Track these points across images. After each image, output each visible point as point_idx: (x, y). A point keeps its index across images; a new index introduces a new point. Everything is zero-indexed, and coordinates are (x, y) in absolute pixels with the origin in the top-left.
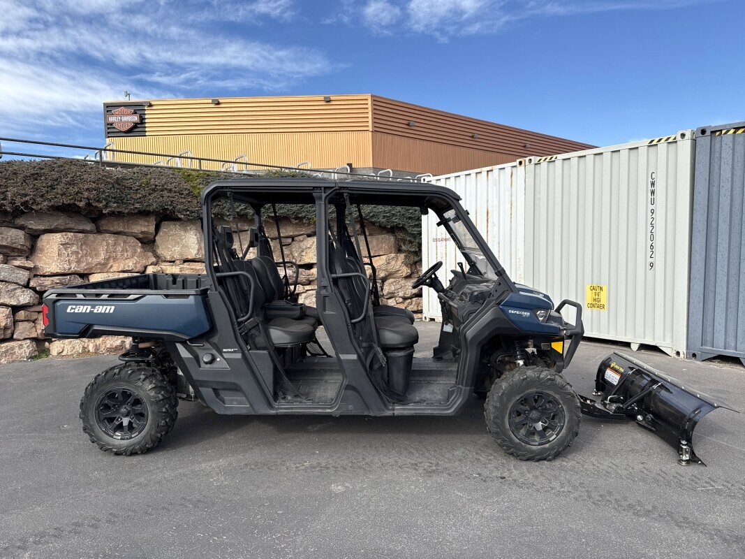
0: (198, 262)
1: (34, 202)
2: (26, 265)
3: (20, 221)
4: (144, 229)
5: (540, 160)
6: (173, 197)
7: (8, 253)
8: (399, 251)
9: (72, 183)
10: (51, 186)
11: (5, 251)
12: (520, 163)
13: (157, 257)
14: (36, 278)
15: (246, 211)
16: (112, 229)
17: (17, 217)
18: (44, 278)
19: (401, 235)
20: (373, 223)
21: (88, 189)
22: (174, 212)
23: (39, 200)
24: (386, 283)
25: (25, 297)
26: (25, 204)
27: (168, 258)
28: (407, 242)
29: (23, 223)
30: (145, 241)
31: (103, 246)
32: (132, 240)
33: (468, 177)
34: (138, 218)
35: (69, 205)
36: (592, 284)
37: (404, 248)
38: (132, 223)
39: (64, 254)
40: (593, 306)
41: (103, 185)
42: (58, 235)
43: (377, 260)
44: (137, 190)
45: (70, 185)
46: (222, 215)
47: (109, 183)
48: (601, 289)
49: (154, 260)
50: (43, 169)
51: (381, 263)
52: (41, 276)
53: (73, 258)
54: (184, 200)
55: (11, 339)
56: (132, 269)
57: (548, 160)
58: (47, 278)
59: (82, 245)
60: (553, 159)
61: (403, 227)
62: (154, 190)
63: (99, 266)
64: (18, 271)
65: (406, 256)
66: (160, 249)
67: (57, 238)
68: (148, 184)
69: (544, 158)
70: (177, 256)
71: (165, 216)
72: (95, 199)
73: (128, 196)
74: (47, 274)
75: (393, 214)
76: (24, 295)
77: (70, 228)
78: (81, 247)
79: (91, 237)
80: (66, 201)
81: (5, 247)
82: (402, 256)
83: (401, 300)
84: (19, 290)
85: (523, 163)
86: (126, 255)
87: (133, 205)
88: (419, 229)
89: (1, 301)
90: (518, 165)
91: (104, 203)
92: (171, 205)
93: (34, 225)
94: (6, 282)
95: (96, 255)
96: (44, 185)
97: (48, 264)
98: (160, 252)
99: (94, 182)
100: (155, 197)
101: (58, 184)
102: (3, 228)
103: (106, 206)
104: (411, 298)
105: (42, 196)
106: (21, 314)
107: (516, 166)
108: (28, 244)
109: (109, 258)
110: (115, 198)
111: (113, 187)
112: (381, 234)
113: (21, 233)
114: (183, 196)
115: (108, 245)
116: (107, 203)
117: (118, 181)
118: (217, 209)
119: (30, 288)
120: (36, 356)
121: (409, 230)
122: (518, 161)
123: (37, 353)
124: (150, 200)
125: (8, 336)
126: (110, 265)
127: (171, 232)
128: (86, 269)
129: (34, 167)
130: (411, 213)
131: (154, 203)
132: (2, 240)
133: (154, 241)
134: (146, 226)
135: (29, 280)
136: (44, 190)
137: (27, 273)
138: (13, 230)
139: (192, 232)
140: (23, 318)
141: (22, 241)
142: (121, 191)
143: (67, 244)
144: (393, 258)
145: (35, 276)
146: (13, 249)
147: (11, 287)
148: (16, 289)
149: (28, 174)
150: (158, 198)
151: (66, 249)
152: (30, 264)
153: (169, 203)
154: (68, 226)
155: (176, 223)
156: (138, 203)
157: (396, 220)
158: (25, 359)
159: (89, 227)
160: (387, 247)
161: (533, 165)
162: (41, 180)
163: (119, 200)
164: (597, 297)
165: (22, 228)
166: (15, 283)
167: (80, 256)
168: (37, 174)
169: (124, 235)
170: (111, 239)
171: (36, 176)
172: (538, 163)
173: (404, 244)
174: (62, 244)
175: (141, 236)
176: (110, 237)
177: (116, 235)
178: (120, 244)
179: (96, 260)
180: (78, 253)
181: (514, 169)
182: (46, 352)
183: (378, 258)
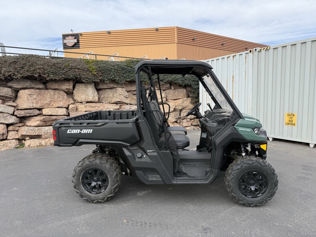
0: (93, 103)
1: (14, 75)
2: (13, 105)
3: (9, 84)
4: (68, 87)
5: (261, 49)
6: (80, 72)
7: (4, 99)
8: (188, 97)
9: (32, 65)
10: (22, 67)
11: (3, 98)
12: (250, 51)
13: (74, 100)
14: (17, 111)
15: (115, 78)
16: (52, 87)
17: (8, 82)
18: (21, 111)
19: (189, 89)
20: (176, 84)
21: (39, 68)
22: (81, 79)
23: (16, 73)
24: (182, 112)
25: (12, 120)
26: (10, 76)
27: (79, 101)
28: (192, 93)
29: (11, 85)
30: (69, 93)
31: (48, 96)
32: (62, 93)
33: (223, 59)
34: (65, 82)
35: (31, 76)
36: (289, 113)
37: (190, 95)
38: (62, 85)
39: (30, 99)
40: (289, 124)
41: (47, 66)
42: (27, 90)
43: (178, 101)
44: (63, 69)
45: (31, 66)
46: (104, 80)
47: (50, 65)
48: (294, 115)
49: (73, 102)
50: (19, 59)
51: (180, 102)
52: (20, 110)
53: (34, 101)
54: (85, 73)
55: (6, 139)
56: (62, 106)
57: (265, 49)
58: (23, 111)
59: (38, 95)
60: (268, 49)
61: (190, 85)
62: (71, 69)
63: (47, 105)
64: (9, 108)
65: (192, 99)
66: (75, 97)
67: (27, 91)
68: (68, 65)
69: (263, 48)
70: (83, 100)
71: (77, 81)
72: (42, 73)
73: (59, 72)
74: (23, 109)
75: (186, 79)
76: (11, 119)
77: (33, 87)
78: (38, 96)
79: (43, 91)
80: (29, 74)
81: (3, 96)
82: (189, 99)
83: (189, 120)
84: (9, 116)
85: (252, 51)
86: (59, 100)
87: (61, 76)
88: (198, 86)
89: (1, 122)
90: (249, 53)
91: (47, 75)
92: (79, 76)
93: (16, 85)
94: (3, 112)
95: (45, 100)
96: (19, 66)
97: (23, 104)
98: (75, 98)
99: (42, 65)
100: (72, 72)
101: (25, 66)
102: (1, 87)
103: (48, 76)
104: (193, 119)
105: (18, 72)
106: (11, 128)
107: (248, 53)
108: (14, 95)
109: (51, 101)
110: (52, 72)
111: (52, 67)
112: (180, 89)
113: (10, 90)
114: (85, 71)
115: (51, 95)
116: (48, 75)
117: (54, 64)
118: (101, 77)
119: (15, 115)
120: (18, 147)
121: (194, 86)
122: (249, 50)
123: (18, 146)
124: (69, 73)
125: (5, 138)
126: (52, 104)
127: (80, 89)
128: (40, 106)
129: (15, 58)
130: (194, 78)
131: (71, 75)
132: (1, 93)
133: (73, 93)
134: (68, 86)
135: (14, 111)
136: (19, 69)
137: (13, 109)
138: (6, 88)
139: (90, 89)
140: (11, 130)
141: (10, 94)
142: (55, 69)
143: (31, 94)
144: (186, 100)
145: (17, 110)
146: (7, 97)
147: (5, 115)
148: (7, 116)
149: (12, 62)
150: (73, 72)
151: (30, 97)
152: (14, 104)
153: (78, 74)
154: (32, 86)
155: (82, 84)
156: (64, 75)
157: (187, 82)
158: (13, 149)
159: (41, 86)
160: (182, 95)
161: (257, 52)
162: (17, 64)
163: (54, 74)
164: (291, 119)
165: (10, 87)
166: (8, 113)
167: (37, 100)
168: (16, 61)
169: (58, 90)
170: (52, 92)
171: (15, 62)
172: (260, 51)
173: (191, 93)
174: (29, 95)
175: (66, 91)
176: (51, 91)
177: (54, 90)
178: (56, 95)
179: (45, 102)
180: (36, 99)
181: (247, 54)
182: (22, 145)
183: (178, 100)
